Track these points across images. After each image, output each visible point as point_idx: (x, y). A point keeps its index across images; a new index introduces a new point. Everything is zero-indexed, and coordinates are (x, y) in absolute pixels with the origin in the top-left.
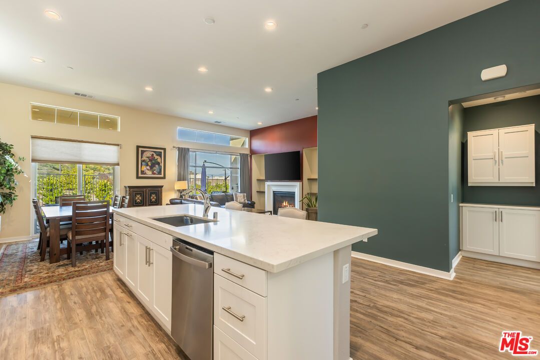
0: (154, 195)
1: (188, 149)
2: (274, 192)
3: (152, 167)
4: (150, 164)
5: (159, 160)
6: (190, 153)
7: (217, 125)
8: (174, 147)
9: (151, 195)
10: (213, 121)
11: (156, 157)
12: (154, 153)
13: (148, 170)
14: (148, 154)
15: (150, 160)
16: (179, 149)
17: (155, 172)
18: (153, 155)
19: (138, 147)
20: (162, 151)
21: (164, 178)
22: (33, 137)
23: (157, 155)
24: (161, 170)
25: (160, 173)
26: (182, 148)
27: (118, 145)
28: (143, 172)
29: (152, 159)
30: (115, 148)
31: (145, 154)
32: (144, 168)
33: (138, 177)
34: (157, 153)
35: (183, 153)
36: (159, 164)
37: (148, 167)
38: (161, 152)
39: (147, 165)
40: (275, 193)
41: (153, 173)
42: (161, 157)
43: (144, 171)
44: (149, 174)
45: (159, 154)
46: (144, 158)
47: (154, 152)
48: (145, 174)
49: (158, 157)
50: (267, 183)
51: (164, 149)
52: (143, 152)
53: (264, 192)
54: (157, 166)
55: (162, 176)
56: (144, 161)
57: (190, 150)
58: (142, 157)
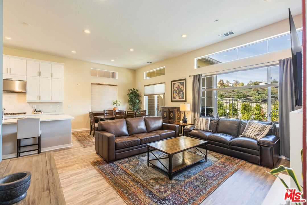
5: (182, 88)
8: (190, 76)
11: (181, 86)
13: (177, 96)
14: (176, 85)
15: (178, 89)
17: (180, 97)
18: (179, 85)
19: (172, 82)
23: (181, 85)
25: (183, 98)
27: (164, 83)
29: (178, 88)
30: (163, 85)
32: (175, 95)
33: (172, 101)
34: (181, 83)
36: (182, 91)
37: (177, 94)
38: (184, 82)
39: (176, 93)
41: (180, 98)
42: (183, 86)
43: (175, 97)
44: (177, 98)
46: (175, 88)
47: (180, 83)
48: (175, 99)
51: (186, 80)
52: (174, 84)
54: (181, 93)
55: (184, 100)
56: (174, 90)
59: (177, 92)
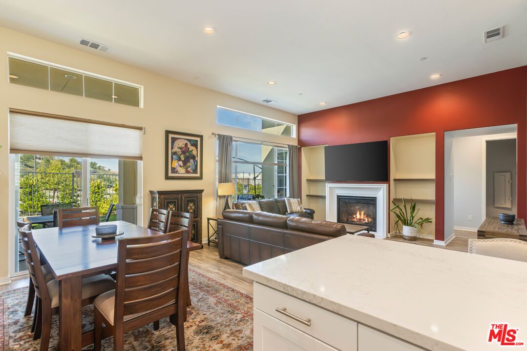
0: (191, 204)
1: (231, 138)
2: (338, 196)
3: (185, 163)
4: (182, 157)
5: (194, 153)
6: (233, 142)
7: (266, 105)
8: (213, 134)
9: (188, 204)
11: (191, 148)
12: (188, 142)
13: (180, 166)
14: (180, 143)
15: (183, 153)
16: (220, 136)
17: (189, 169)
18: (186, 144)
19: (168, 133)
20: (198, 139)
21: (201, 178)
22: (12, 111)
23: (192, 145)
24: (196, 166)
25: (195, 171)
26: (224, 136)
27: (140, 129)
28: (174, 170)
29: (185, 150)
30: (136, 133)
31: (176, 143)
32: (175, 164)
33: (167, 178)
34: (192, 143)
35: (225, 142)
36: (194, 157)
37: (181, 163)
38: (197, 141)
39: (179, 159)
40: (339, 198)
41: (188, 172)
42: (197, 148)
43: (175, 168)
44: (182, 172)
45: (195, 144)
46: (176, 149)
47: (189, 140)
48: (177, 172)
49: (194, 148)
50: (328, 185)
51: (201, 137)
52: (174, 140)
53: (324, 197)
54: (192, 161)
55: (198, 175)
56: (174, 153)
57: (234, 139)
58: (172, 148)
59: (183, 159)
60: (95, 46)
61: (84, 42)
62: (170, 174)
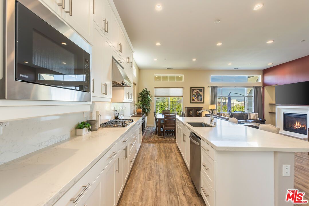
1: (217, 87)
2: (284, 113)
3: (197, 98)
4: (196, 96)
5: (201, 94)
6: (218, 89)
7: (236, 70)
8: (209, 86)
9: (197, 112)
10: (232, 68)
11: (200, 92)
12: (199, 91)
14: (196, 91)
15: (197, 94)
16: (211, 87)
18: (198, 91)
19: (191, 88)
20: (203, 89)
21: (204, 103)
22: (155, 88)
24: (202, 98)
25: (201, 100)
26: (213, 87)
27: (183, 88)
28: (193, 100)
29: (197, 93)
30: (181, 89)
31: (194, 91)
32: (194, 98)
33: (191, 103)
35: (214, 89)
36: (201, 96)
37: (196, 98)
38: (202, 90)
39: (195, 97)
40: (285, 115)
41: (198, 101)
42: (202, 92)
44: (196, 101)
45: (201, 91)
46: (194, 93)
47: (199, 90)
48: (194, 101)
49: (201, 92)
50: (277, 107)
51: (204, 88)
52: (193, 90)
53: (275, 113)
54: (200, 97)
55: (203, 102)
56: (193, 95)
57: (218, 87)
58: (193, 93)
59: (197, 96)
60: (170, 68)
61: (168, 68)
62: (192, 102)
